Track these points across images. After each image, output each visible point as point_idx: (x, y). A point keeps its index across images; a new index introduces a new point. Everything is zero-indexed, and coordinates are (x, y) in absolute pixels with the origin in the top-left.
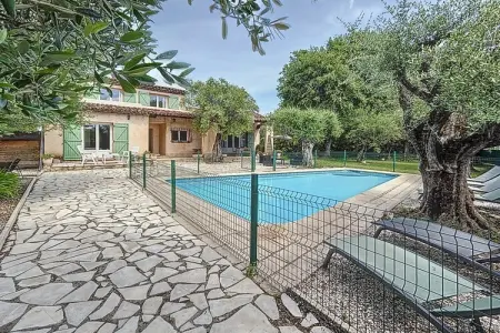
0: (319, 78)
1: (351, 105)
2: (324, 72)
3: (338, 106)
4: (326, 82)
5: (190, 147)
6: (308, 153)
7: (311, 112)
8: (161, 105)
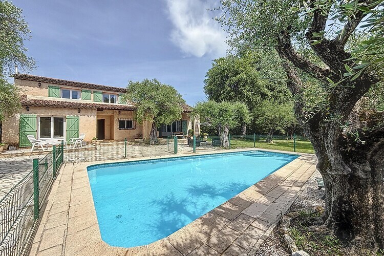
0: (233, 78)
1: (259, 98)
2: (237, 73)
3: (249, 99)
4: (239, 81)
5: (134, 133)
6: (224, 137)
7: (225, 104)
8: (112, 101)
